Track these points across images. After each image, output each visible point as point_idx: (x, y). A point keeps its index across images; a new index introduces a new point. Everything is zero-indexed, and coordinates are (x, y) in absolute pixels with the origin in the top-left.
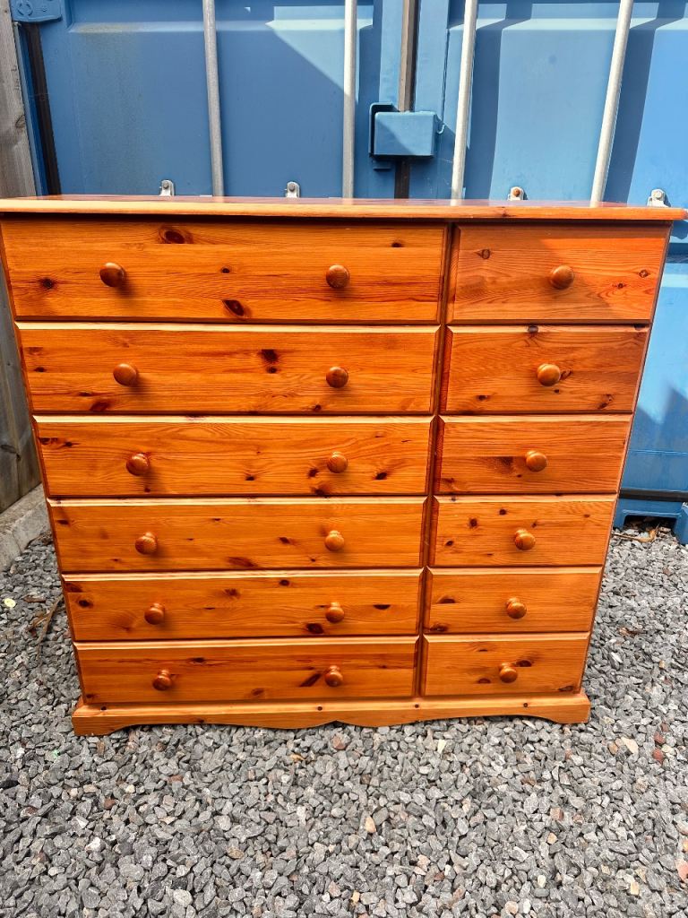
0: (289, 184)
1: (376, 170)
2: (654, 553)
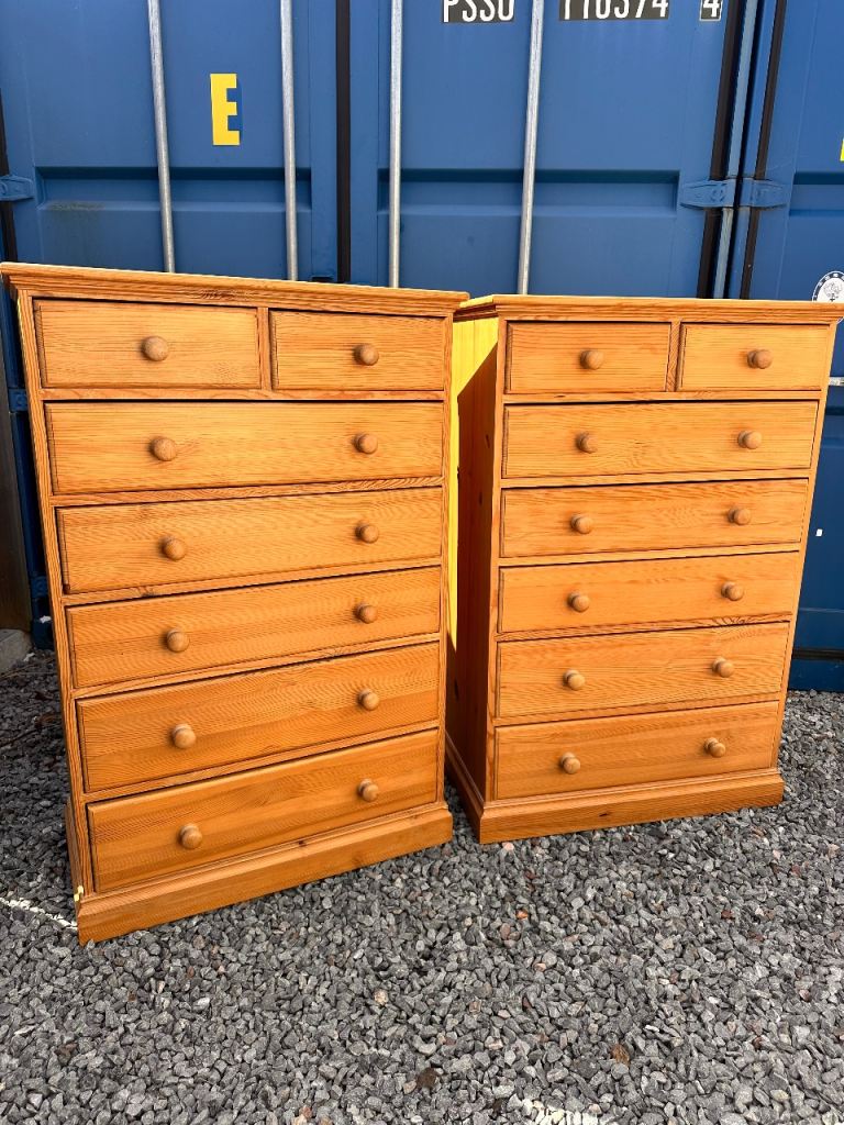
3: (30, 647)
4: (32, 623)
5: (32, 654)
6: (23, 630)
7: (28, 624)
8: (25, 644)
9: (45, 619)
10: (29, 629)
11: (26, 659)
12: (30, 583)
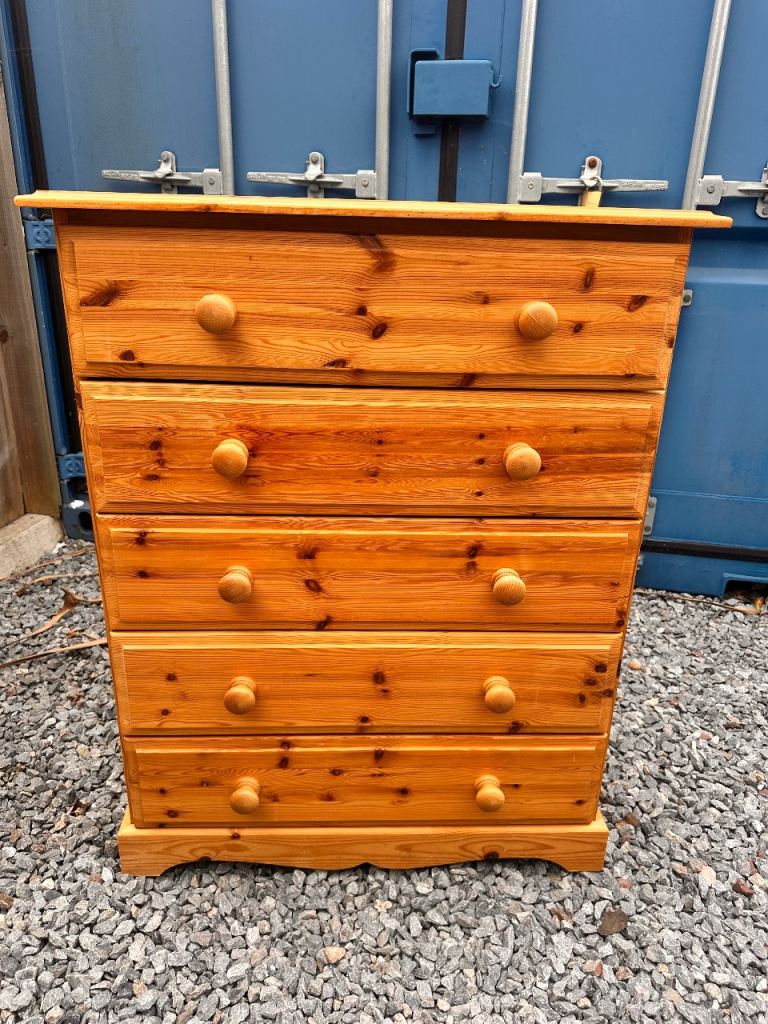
0: (311, 154)
1: (418, 136)
2: (762, 629)
3: (60, 536)
4: (61, 508)
5: (63, 544)
6: (53, 517)
7: (58, 508)
8: (56, 532)
9: (77, 504)
10: (58, 515)
11: (55, 551)
12: (57, 460)
